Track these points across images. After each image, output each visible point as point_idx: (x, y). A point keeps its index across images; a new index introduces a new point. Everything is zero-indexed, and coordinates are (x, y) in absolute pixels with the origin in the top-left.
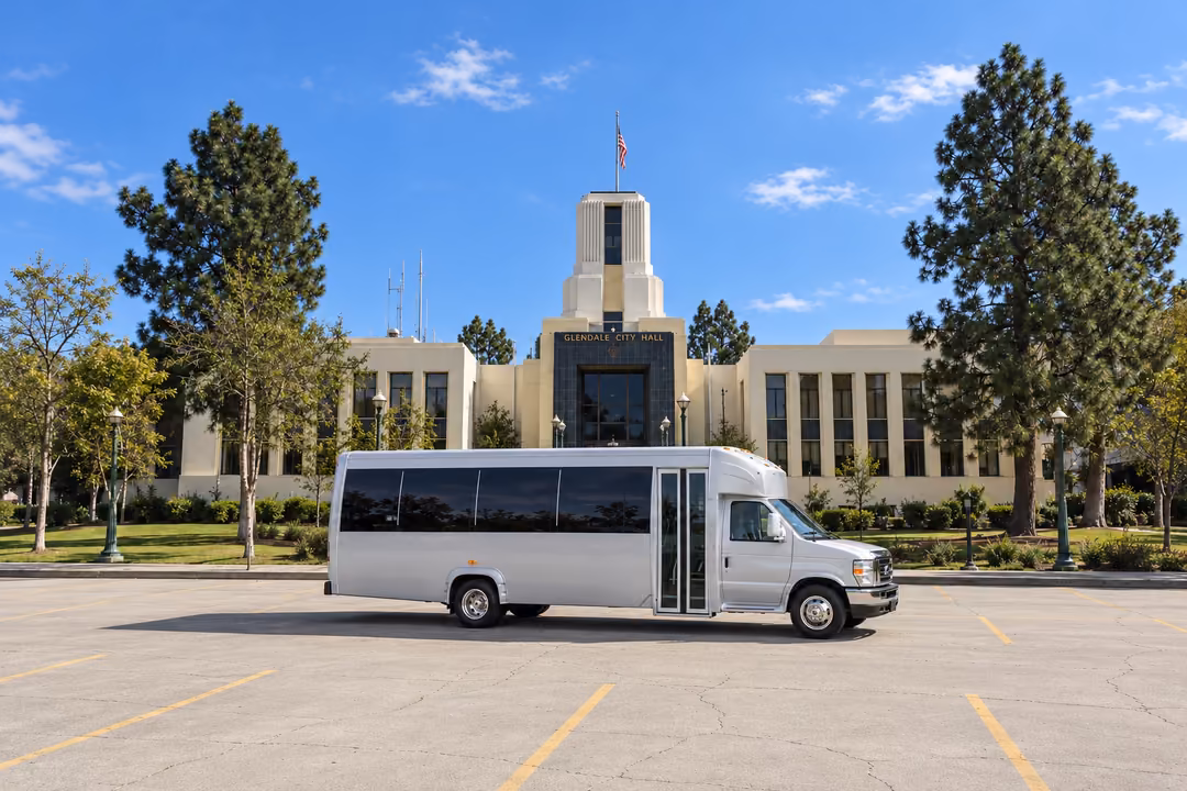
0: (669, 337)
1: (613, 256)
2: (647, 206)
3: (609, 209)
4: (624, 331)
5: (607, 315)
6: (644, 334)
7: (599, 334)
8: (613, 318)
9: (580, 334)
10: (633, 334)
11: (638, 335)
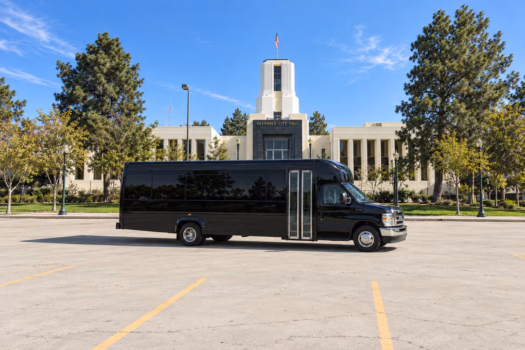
0: (300, 122)
1: (278, 87)
2: (293, 65)
3: (275, 67)
4: (282, 119)
5: (275, 114)
6: (291, 121)
7: (271, 121)
8: (278, 114)
9: (264, 121)
10: (286, 120)
11: (288, 121)
